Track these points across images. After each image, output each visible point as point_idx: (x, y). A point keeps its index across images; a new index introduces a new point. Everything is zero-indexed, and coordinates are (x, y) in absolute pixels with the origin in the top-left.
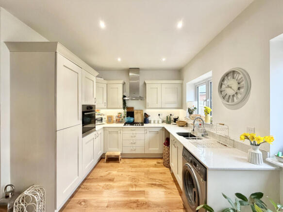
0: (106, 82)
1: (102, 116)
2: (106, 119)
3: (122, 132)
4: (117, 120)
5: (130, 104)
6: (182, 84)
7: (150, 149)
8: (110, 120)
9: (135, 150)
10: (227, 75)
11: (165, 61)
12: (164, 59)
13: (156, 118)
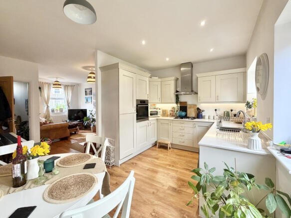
0: (160, 80)
1: (158, 110)
2: (161, 113)
3: (171, 124)
4: (170, 114)
5: (183, 99)
6: (244, 72)
8: (164, 113)
9: (183, 142)
12: (212, 50)
13: (213, 113)
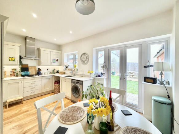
6: (61, 53)
7: (45, 89)
9: (34, 92)
10: (83, 54)
11: (56, 40)
13: (46, 71)
